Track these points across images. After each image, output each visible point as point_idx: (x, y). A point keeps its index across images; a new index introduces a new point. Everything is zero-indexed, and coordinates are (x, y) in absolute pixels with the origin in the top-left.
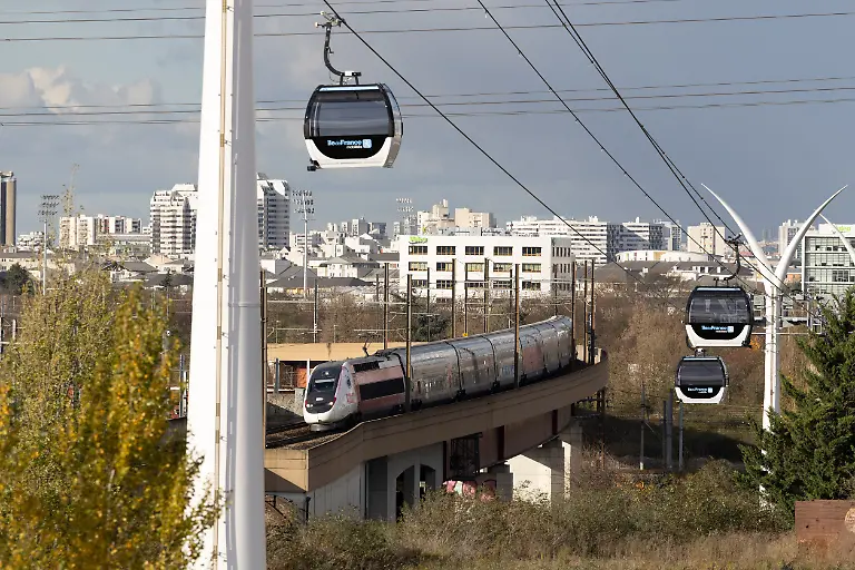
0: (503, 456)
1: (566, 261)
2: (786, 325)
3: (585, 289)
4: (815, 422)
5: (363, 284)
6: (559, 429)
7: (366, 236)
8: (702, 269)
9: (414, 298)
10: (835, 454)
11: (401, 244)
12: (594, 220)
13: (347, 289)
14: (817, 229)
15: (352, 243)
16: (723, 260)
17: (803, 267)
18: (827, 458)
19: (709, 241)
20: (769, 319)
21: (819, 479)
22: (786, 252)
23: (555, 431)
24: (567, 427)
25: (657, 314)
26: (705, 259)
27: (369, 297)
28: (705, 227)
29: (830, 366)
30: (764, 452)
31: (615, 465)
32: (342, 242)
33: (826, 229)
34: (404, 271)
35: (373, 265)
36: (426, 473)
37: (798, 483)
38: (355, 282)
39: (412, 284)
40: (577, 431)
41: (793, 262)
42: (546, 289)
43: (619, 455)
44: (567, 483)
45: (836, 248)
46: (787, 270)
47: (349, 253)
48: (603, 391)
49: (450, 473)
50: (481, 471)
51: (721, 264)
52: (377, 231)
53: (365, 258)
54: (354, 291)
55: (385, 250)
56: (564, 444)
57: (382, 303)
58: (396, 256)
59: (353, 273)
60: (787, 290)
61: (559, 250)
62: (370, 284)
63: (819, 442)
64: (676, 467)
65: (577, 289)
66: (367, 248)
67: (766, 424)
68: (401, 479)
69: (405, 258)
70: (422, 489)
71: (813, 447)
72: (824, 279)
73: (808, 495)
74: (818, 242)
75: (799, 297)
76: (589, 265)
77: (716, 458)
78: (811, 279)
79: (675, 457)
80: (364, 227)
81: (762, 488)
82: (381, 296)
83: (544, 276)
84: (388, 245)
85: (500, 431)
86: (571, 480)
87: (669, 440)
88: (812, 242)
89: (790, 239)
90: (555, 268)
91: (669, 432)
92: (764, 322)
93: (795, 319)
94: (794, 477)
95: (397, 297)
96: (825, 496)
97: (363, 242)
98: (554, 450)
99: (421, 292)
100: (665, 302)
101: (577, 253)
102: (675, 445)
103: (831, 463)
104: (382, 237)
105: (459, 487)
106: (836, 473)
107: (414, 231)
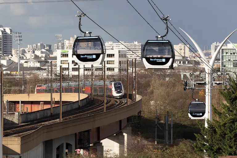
0: (99, 139)
1: (125, 59)
2: (214, 85)
3: (132, 71)
4: (225, 124)
5: (43, 69)
6: (122, 128)
7: (43, 50)
8: (180, 63)
9: (63, 75)
10: (234, 137)
11: (57, 53)
12: (136, 43)
13: (36, 72)
14: (227, 46)
15: (38, 53)
16: (189, 59)
17: (221, 61)
18: (231, 139)
19: (183, 51)
20: (207, 83)
21: (228, 147)
22: (214, 55)
23: (120, 129)
24: (126, 127)
25: (162, 81)
26: (181, 58)
27: (45, 74)
28: (181, 45)
29: (233, 101)
30: (205, 137)
31: (145, 142)
32: (34, 52)
33: (230, 46)
34: (59, 64)
35: (46, 62)
36: (68, 146)
37: (219, 149)
38: (39, 69)
39: (62, 69)
40: (129, 128)
41: (217, 59)
42: (116, 71)
43: (147, 138)
44: (126, 150)
45: (234, 53)
46: (214, 62)
47: (36, 57)
48: (140, 112)
49: (78, 146)
50: (91, 145)
51: (187, 60)
52: (48, 48)
53: (43, 59)
54: (38, 72)
55: (51, 56)
56: (124, 134)
57: (50, 77)
58: (55, 58)
59: (38, 65)
60: (215, 70)
61: (122, 55)
62: (45, 69)
63: (228, 132)
64: (170, 142)
65: (129, 71)
66: (44, 55)
67: (206, 125)
68: (58, 148)
69: (59, 59)
70: (67, 152)
71: (225, 134)
72: (230, 66)
73: (224, 154)
74: (227, 51)
75: (219, 73)
76: (134, 61)
77: (186, 139)
78: (224, 66)
79: (170, 139)
80: (43, 46)
81: (205, 151)
82: (50, 74)
83: (116, 65)
84: (52, 54)
85: (98, 129)
86: (128, 149)
87: (167, 132)
88: (225, 51)
89: (216, 50)
90: (120, 62)
91: (167, 128)
92: (205, 84)
93: (218, 82)
94: (218, 147)
95: (56, 75)
96: (230, 154)
97: (42, 52)
98: (120, 137)
99: (66, 73)
100: (165, 76)
101: (129, 56)
102: (170, 134)
103: (233, 140)
104: (50, 51)
105: (82, 152)
106: (235, 145)
107: (63, 48)
